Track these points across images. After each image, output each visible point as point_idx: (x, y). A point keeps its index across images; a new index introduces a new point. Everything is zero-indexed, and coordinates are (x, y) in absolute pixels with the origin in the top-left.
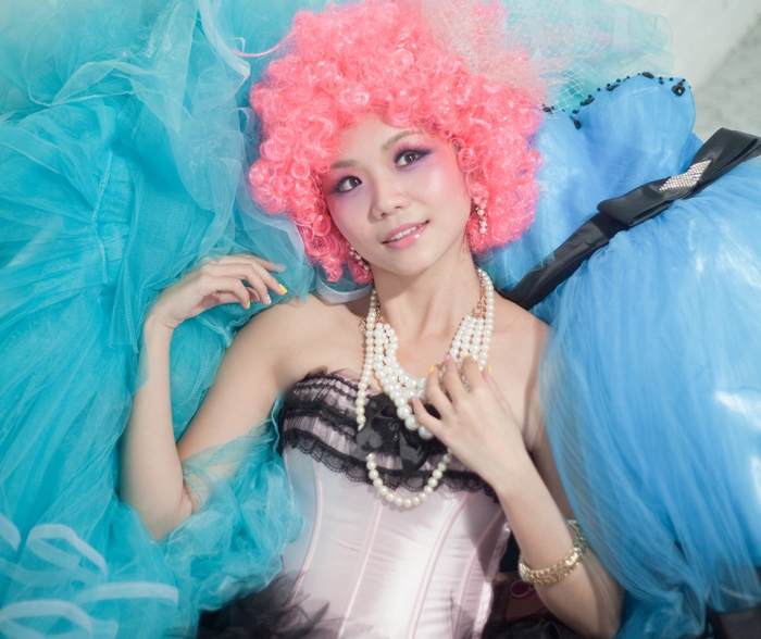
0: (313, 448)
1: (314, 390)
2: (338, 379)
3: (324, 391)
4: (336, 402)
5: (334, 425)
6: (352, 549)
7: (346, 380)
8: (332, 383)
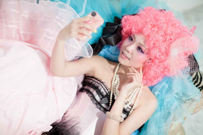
0: (91, 97)
1: (96, 83)
2: (103, 84)
3: (99, 85)
4: (101, 89)
5: (98, 94)
6: (89, 121)
7: (105, 85)
8: (102, 84)
